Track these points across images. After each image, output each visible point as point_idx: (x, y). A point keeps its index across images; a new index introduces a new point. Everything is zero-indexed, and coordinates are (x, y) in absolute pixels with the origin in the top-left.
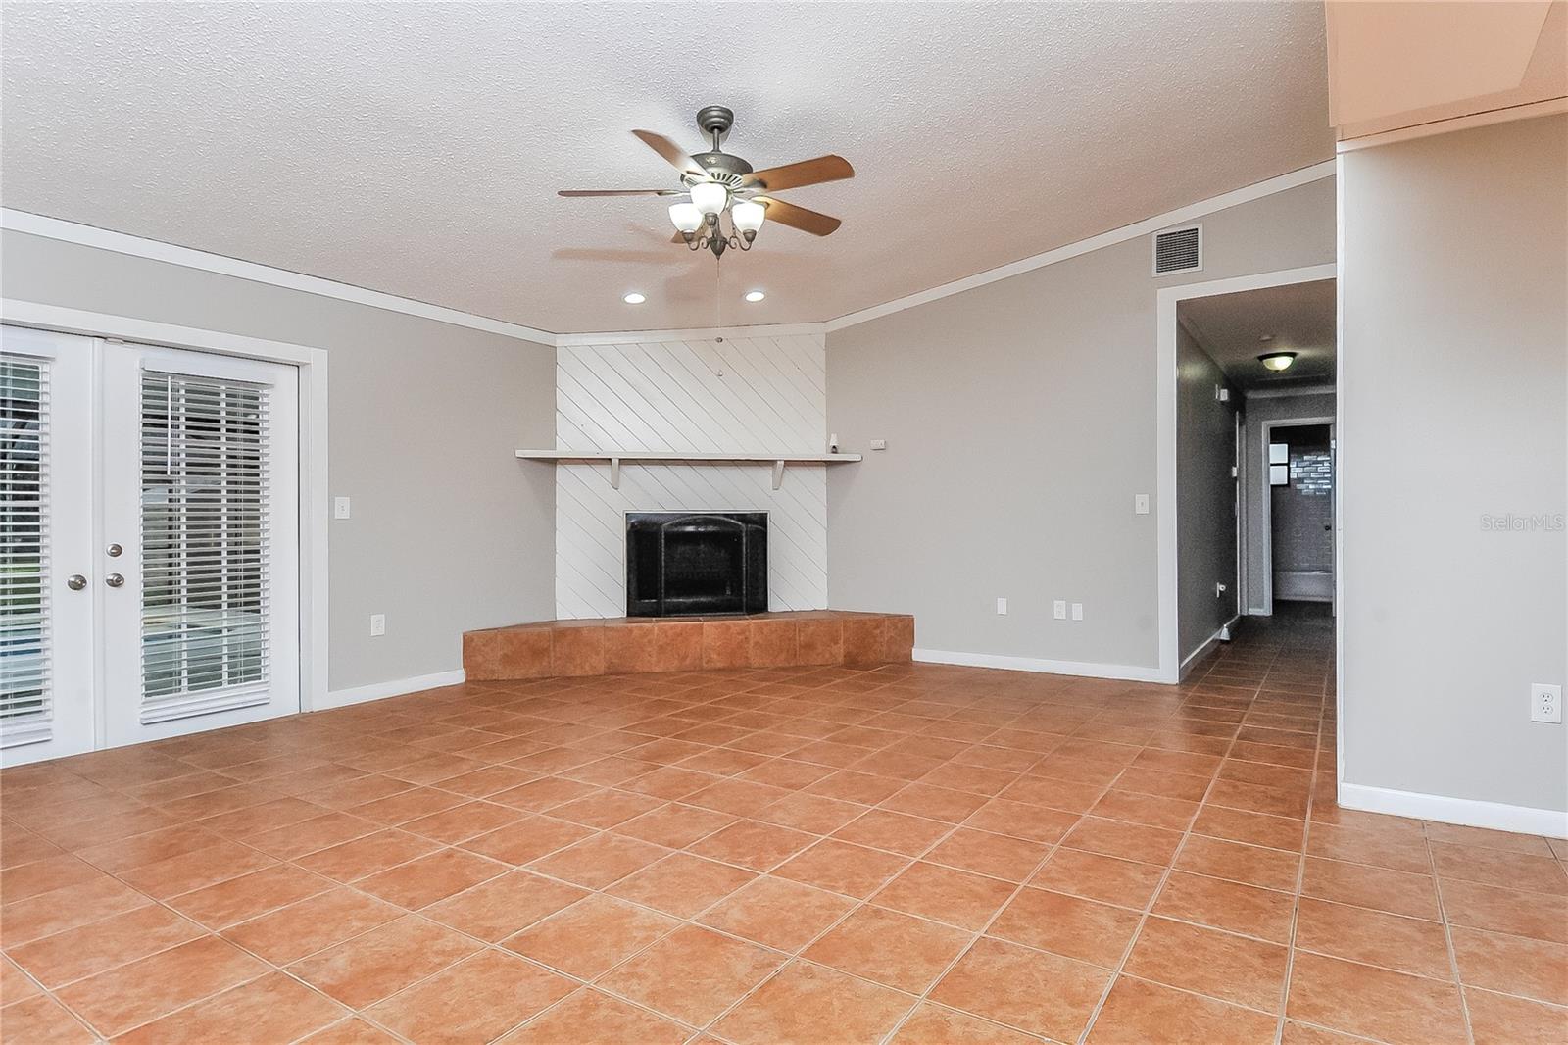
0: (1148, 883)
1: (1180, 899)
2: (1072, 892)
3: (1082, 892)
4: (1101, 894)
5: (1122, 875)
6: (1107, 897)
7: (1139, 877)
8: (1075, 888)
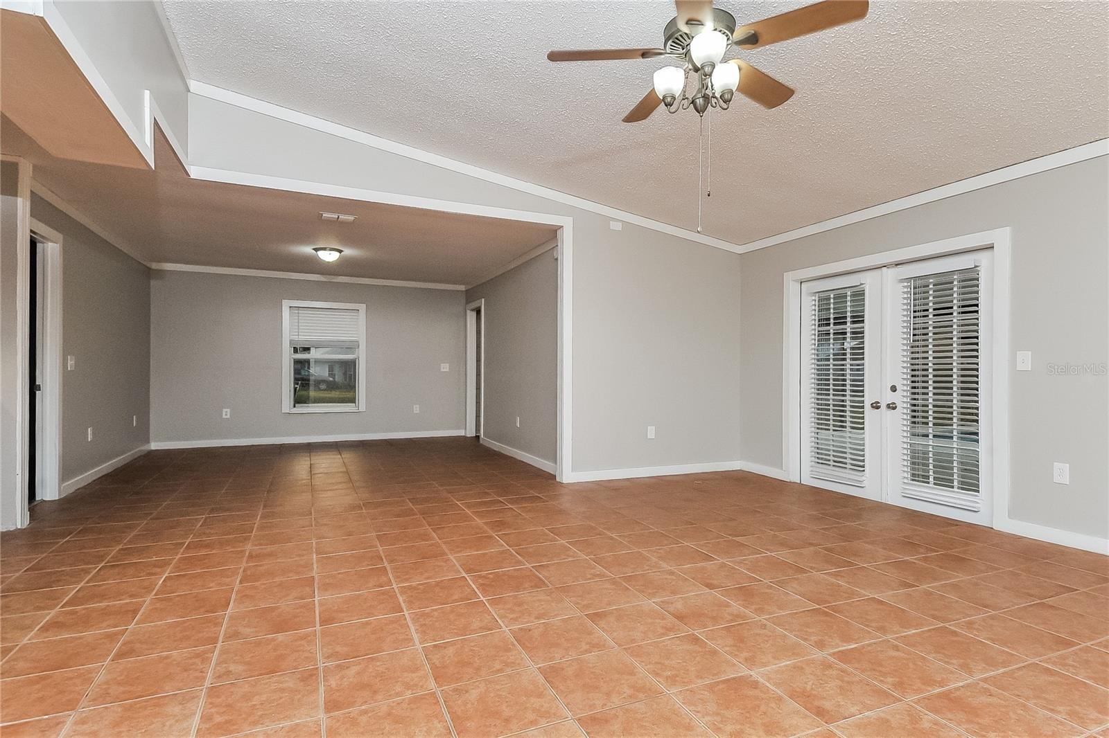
0: (224, 665)
1: (194, 664)
2: (280, 637)
3: (273, 640)
4: (258, 644)
5: (249, 663)
6: (251, 644)
7: (232, 667)
8: (280, 640)
